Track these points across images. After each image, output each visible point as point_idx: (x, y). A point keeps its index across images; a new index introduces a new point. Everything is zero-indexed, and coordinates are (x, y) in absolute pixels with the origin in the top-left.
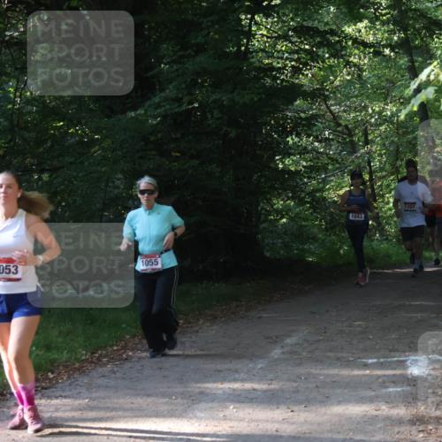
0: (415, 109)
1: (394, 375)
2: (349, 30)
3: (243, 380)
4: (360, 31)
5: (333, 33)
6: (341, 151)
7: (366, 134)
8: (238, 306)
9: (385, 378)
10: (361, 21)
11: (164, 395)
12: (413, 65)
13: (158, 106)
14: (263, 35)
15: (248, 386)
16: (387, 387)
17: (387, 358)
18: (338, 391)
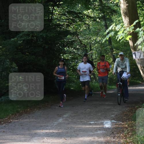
0: (108, 39)
1: (100, 127)
2: (85, 12)
3: (49, 129)
4: (89, 13)
5: (80, 13)
6: (83, 53)
7: (91, 47)
8: (48, 104)
9: (97, 128)
10: (89, 10)
11: (23, 135)
12: (106, 24)
13: (22, 37)
14: (57, 14)
15: (51, 131)
16: (97, 131)
17: (97, 121)
18: (81, 133)
